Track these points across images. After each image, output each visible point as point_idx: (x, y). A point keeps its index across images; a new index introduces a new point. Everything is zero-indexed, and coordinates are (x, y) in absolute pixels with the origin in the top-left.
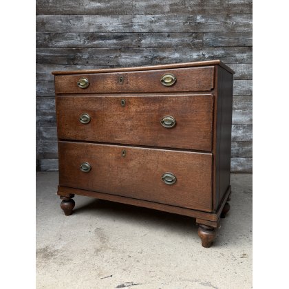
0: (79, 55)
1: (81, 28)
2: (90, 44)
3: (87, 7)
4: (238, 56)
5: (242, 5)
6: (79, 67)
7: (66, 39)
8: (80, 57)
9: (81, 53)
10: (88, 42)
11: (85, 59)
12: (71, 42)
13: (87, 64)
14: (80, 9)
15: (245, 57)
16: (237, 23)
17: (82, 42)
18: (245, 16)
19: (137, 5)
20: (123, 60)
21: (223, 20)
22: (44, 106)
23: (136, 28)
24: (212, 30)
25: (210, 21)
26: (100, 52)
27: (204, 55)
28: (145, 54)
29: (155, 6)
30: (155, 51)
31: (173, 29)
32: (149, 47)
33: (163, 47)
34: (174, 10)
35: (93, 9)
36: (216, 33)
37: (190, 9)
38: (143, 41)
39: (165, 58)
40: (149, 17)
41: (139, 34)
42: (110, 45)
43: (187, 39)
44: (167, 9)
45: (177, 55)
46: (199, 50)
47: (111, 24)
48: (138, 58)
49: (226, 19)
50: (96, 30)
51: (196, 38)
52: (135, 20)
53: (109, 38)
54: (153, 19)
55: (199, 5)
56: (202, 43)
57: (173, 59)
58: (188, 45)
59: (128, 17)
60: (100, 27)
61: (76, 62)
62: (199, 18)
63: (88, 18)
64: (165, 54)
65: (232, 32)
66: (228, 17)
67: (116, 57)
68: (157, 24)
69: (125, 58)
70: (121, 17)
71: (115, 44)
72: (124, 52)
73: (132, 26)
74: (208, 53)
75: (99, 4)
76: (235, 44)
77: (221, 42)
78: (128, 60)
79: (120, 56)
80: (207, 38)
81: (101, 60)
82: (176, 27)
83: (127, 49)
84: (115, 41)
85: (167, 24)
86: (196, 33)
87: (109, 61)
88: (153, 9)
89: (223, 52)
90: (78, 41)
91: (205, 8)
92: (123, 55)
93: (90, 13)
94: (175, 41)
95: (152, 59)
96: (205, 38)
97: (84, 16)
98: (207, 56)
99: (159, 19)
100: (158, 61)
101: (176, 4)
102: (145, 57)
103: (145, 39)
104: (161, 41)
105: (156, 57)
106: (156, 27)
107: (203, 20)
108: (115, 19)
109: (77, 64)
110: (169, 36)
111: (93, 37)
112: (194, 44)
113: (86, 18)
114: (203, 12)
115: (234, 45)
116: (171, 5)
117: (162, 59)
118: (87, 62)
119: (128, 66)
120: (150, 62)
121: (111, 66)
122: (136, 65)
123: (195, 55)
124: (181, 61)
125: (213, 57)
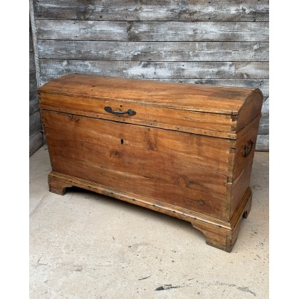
0: (91, 7)
6: (91, 22)
8: (93, 10)
9: (93, 4)
11: (98, 13)
13: (100, 19)
20: (144, 14)
22: (51, 70)
26: (116, 4)
27: (244, 10)
28: (172, 7)
30: (184, 3)
39: (196, 12)
45: (211, 9)
46: (238, 4)
48: (162, 12)
57: (206, 14)
61: (87, 17)
64: (197, 8)
67: (136, 10)
69: (147, 12)
72: (146, 4)
74: (250, 7)
78: (151, 15)
79: (141, 9)
81: (117, 14)
87: (127, 15)
92: (145, 8)
95: (180, 13)
98: (247, 11)
100: (187, 16)
102: (172, 10)
105: (185, 12)
109: (88, 19)
117: (192, 14)
118: (101, 17)
119: (150, 22)
120: (179, 17)
121: (130, 22)
122: (159, 21)
123: (233, 10)
124: (216, 16)
125: (255, 12)
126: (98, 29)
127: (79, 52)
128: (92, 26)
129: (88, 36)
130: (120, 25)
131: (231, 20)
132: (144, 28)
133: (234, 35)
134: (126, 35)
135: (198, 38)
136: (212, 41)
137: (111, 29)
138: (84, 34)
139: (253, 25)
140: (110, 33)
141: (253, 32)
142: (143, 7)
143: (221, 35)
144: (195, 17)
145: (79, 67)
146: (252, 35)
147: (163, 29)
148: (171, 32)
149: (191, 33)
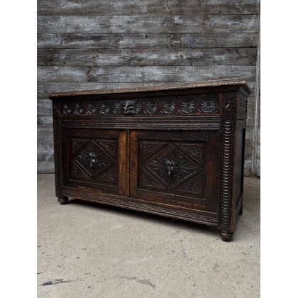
0: (56, 55)
1: (59, 28)
2: (67, 45)
3: (64, 7)
4: (217, 57)
5: (220, 6)
6: (56, 68)
7: (43, 39)
8: (58, 58)
9: (58, 53)
10: (66, 43)
11: (62, 60)
12: (48, 43)
14: (58, 9)
15: (223, 59)
16: (215, 24)
17: (59, 43)
18: (223, 17)
19: (115, 6)
20: (100, 61)
21: (201, 21)
23: (114, 29)
24: (190, 31)
25: (188, 22)
26: (77, 53)
27: (182, 57)
28: (123, 55)
29: (132, 7)
30: (132, 52)
31: (150, 30)
32: (127, 48)
33: (140, 48)
34: (152, 10)
35: (70, 9)
36: (194, 35)
37: (167, 10)
38: (121, 42)
39: (143, 58)
40: (127, 18)
41: (117, 35)
42: (87, 45)
43: (165, 41)
44: (145, 9)
45: (155, 56)
46: (177, 52)
47: (89, 25)
48: (115, 59)
49: (204, 20)
50: (73, 30)
51: (174, 39)
52: (112, 21)
53: (86, 39)
54: (130, 20)
55: (177, 6)
56: (180, 44)
57: (151, 60)
58: (166, 46)
59: (105, 17)
60: (77, 27)
61: (53, 63)
62: (177, 19)
63: (65, 18)
64: (143, 55)
65: (210, 33)
66: (206, 18)
67: (94, 57)
68: (135, 25)
69: (102, 59)
70: (98, 17)
71: (92, 45)
72: (102, 53)
73: (109, 26)
74: (187, 54)
75: (76, 5)
76: (214, 46)
77: (200, 43)
78: (106, 61)
79: (97, 56)
80: (185, 40)
81: (78, 60)
82: (154, 28)
83: (104, 50)
84: (92, 42)
85: (145, 25)
86: (174, 34)
87: (86, 62)
88: (130, 10)
89: (201, 53)
90: (55, 42)
91: (183, 8)
92: (101, 56)
93: (67, 13)
94: (153, 42)
95: (130, 60)
96: (183, 39)
97: (61, 17)
98: (185, 57)
99: (137, 20)
100: (136, 62)
101: (154, 5)
102: (123, 57)
103: (122, 39)
104: (139, 42)
105: (134, 58)
106: (134, 27)
107: (181, 21)
108: (93, 20)
109: (54, 65)
110: (146, 37)
111: (70, 37)
112: (172, 46)
113: (63, 19)
114: (181, 13)
115: (212, 46)
116: (148, 6)
117: (140, 60)
118: (65, 63)
119: (106, 67)
120: (128, 63)
121: (88, 67)
122: (113, 66)
123: (173, 57)
124: (160, 62)
125: (191, 59)
126: (62, 73)
127: (46, 91)
128: (57, 71)
129: (54, 78)
130: (81, 69)
131: (172, 64)
132: (101, 71)
133: (175, 77)
134: (85, 77)
135: (145, 79)
136: (158, 82)
137: (73, 72)
138: (50, 77)
139: (190, 68)
140: (71, 76)
141: (190, 74)
142: (99, 55)
143: (165, 76)
144: (142, 62)
145: (46, 104)
146: (190, 77)
147: (116, 72)
148: (123, 75)
149: (140, 75)
